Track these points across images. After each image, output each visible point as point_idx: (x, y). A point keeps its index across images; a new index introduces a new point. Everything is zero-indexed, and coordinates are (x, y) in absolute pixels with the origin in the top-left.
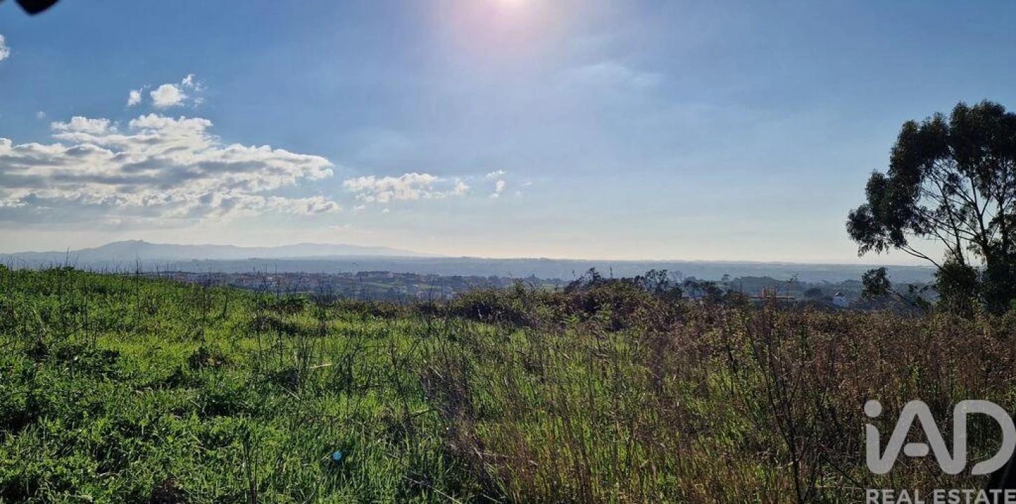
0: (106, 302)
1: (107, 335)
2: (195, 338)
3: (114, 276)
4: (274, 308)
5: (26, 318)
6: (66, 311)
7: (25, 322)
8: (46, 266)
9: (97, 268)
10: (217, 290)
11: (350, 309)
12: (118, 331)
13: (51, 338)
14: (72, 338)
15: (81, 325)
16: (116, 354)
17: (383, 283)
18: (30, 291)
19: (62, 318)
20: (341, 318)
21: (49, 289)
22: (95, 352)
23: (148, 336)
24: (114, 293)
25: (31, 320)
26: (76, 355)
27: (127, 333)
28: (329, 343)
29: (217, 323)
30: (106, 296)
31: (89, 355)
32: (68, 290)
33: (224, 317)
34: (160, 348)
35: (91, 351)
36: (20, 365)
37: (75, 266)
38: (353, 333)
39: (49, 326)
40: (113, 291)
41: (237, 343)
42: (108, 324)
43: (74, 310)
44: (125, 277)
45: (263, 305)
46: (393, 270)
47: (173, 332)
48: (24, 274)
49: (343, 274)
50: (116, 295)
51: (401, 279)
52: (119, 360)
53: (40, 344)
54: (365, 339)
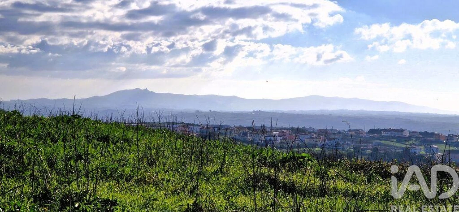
0: (108, 151)
1: (108, 184)
2: (191, 192)
3: (117, 124)
4: (274, 165)
5: (34, 164)
6: (71, 158)
7: (33, 167)
8: (56, 113)
9: (103, 117)
10: (218, 144)
11: (356, 170)
12: (118, 181)
13: (56, 184)
14: (74, 185)
15: (83, 173)
16: (114, 203)
17: (397, 142)
18: (40, 137)
19: (66, 165)
20: (344, 178)
21: (57, 136)
22: (95, 200)
23: (146, 187)
24: (117, 142)
25: (39, 166)
26: (77, 202)
27: (126, 183)
28: (328, 204)
29: (214, 178)
30: (108, 145)
31: (89, 203)
32: (74, 138)
33: (222, 172)
34: (156, 200)
35: (92, 199)
36: (26, 208)
37: (82, 115)
38: (354, 195)
39: (54, 172)
40: (115, 140)
41: (233, 199)
42: (108, 173)
43: (79, 157)
44: (128, 126)
45: (263, 162)
46: (409, 129)
47: (170, 184)
48: (36, 121)
49: (354, 130)
50: (118, 144)
51: (417, 138)
52: (117, 209)
53: (45, 189)
54: (367, 201)
